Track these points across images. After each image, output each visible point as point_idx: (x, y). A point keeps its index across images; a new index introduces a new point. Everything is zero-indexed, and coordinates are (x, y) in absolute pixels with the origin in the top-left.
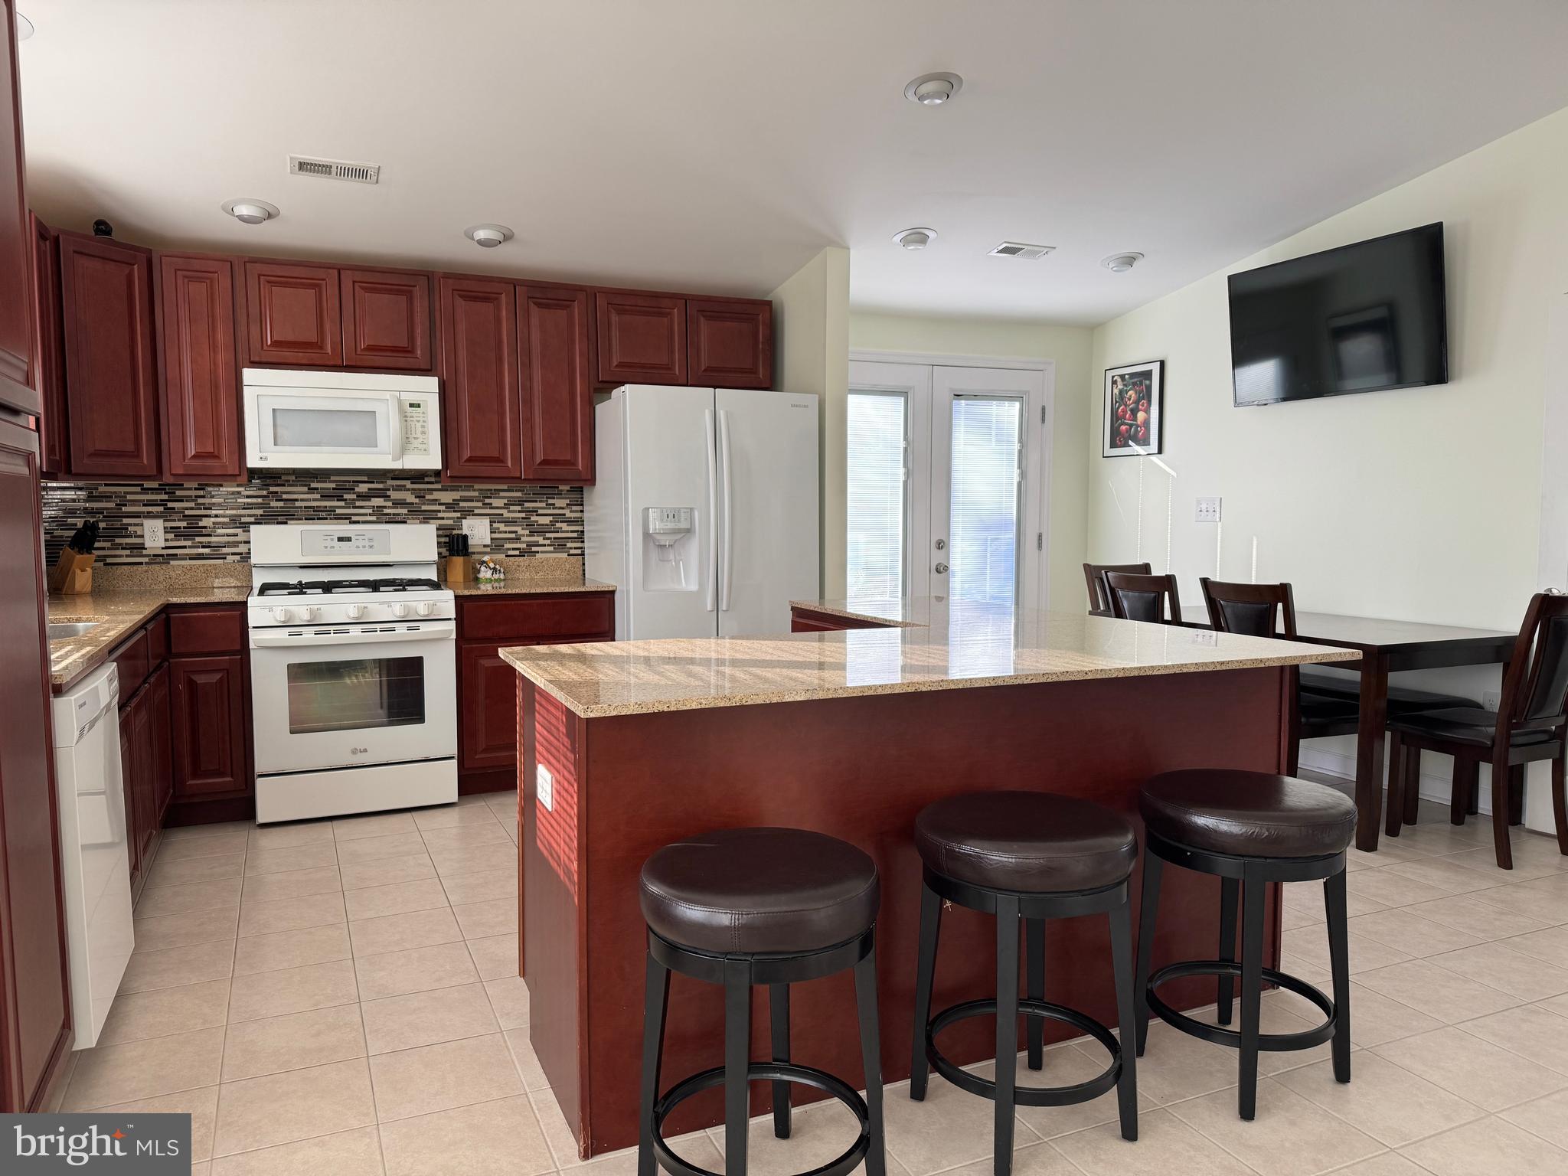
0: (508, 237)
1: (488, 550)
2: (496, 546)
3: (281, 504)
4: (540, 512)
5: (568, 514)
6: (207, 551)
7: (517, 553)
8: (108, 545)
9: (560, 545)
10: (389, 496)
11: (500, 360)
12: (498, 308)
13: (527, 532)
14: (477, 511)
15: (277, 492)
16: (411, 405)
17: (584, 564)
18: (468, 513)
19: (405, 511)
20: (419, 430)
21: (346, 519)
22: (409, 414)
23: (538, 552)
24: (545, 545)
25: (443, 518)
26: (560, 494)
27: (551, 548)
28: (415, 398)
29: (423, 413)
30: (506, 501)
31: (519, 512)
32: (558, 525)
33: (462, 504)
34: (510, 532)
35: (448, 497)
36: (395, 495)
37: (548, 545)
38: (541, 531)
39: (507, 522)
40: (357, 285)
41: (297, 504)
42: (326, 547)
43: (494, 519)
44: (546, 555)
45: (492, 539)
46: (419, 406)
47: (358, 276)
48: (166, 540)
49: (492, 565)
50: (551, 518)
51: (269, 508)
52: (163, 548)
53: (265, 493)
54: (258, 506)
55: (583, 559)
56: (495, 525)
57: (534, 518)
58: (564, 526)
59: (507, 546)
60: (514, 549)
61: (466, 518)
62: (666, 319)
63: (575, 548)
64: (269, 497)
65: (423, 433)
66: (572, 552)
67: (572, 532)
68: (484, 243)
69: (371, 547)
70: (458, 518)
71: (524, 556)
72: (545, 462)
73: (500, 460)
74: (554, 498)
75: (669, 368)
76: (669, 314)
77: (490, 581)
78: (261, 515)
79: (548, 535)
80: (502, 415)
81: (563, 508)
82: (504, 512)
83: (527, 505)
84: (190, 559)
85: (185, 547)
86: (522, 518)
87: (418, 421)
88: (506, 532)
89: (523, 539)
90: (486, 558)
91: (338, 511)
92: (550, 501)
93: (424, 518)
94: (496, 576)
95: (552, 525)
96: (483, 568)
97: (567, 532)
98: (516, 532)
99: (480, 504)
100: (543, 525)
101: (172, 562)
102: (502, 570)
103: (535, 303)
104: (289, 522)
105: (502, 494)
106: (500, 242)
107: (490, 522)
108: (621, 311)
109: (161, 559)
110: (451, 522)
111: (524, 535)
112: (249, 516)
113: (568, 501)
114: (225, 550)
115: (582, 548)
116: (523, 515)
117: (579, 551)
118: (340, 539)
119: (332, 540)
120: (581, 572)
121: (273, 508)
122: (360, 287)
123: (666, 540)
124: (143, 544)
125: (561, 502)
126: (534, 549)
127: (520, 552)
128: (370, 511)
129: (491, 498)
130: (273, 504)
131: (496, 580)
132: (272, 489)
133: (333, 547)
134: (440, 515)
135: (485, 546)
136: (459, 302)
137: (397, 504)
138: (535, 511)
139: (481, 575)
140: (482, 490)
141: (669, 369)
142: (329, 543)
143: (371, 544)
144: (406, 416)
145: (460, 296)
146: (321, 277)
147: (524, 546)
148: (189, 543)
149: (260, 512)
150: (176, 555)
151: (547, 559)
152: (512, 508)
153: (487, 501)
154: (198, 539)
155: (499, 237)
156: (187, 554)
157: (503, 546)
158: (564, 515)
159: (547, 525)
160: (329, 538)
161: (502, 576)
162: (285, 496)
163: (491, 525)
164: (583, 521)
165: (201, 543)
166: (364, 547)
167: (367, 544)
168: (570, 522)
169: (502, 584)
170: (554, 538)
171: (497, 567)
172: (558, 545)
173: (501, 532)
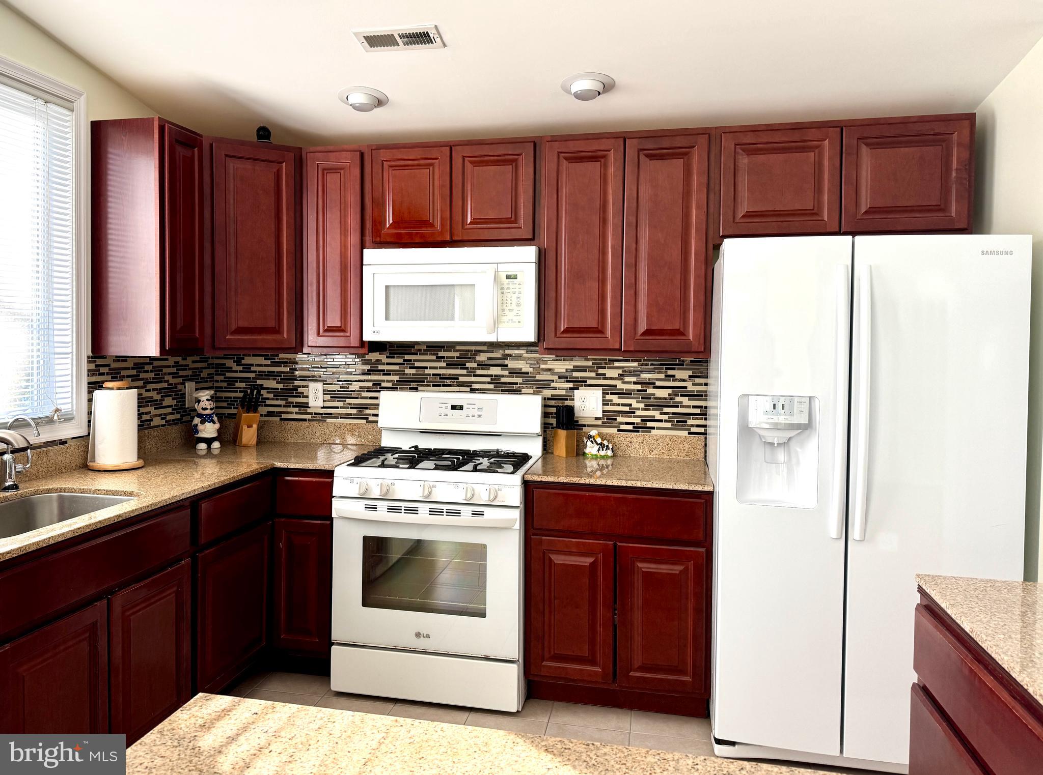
0: (608, 87)
1: (600, 422)
2: (609, 418)
3: (413, 371)
4: (658, 384)
5: (690, 387)
6: (354, 411)
7: (630, 427)
8: (283, 403)
9: (680, 421)
10: (506, 366)
11: (604, 221)
12: (605, 167)
13: (642, 405)
14: (589, 382)
15: (410, 360)
16: (508, 277)
17: (706, 445)
18: (580, 383)
19: (519, 380)
20: (514, 301)
21: (467, 386)
22: (505, 286)
23: (653, 428)
24: (661, 421)
25: (555, 388)
26: (681, 365)
27: (669, 425)
28: (511, 269)
29: (520, 284)
30: (620, 372)
31: (635, 383)
32: (678, 399)
33: (575, 374)
34: (624, 405)
35: (561, 366)
36: (512, 364)
37: (666, 421)
38: (660, 405)
39: (621, 394)
40: (466, 159)
41: (427, 371)
42: (440, 415)
43: (608, 390)
44: (663, 433)
45: (604, 411)
46: (515, 277)
47: (467, 151)
48: (324, 401)
49: (599, 440)
50: (670, 391)
51: (404, 374)
52: (322, 408)
53: (400, 361)
54: (395, 372)
55: (706, 438)
56: (608, 397)
57: (650, 391)
58: (685, 401)
59: (619, 419)
60: (627, 423)
61: (578, 389)
62: (813, 154)
63: (698, 426)
64: (403, 364)
65: (518, 305)
66: (694, 430)
67: (694, 407)
68: (582, 96)
69: (480, 416)
70: (570, 388)
71: (638, 431)
72: (648, 332)
73: (599, 331)
74: (674, 369)
75: (814, 213)
76: (817, 147)
77: (595, 457)
78: (397, 381)
79: (666, 410)
80: (602, 282)
81: (684, 380)
82: (619, 383)
83: (643, 376)
84: (341, 418)
85: (337, 408)
86: (638, 390)
87: (514, 293)
88: (619, 405)
89: (638, 413)
90: (593, 432)
91: (461, 379)
92: (670, 372)
93: (538, 388)
94: (602, 453)
95: (671, 399)
96: (589, 443)
97: (688, 407)
98: (630, 405)
99: (593, 375)
100: (660, 398)
101: (328, 420)
102: (610, 446)
103: (647, 156)
104: (420, 388)
105: (617, 364)
106: (599, 94)
107: (603, 393)
108: (752, 150)
109: (319, 417)
110: (563, 392)
111: (638, 409)
112: (388, 381)
113: (690, 373)
114: (367, 411)
115: (705, 426)
116: (639, 387)
117: (702, 430)
118: (454, 407)
119: (446, 408)
120: (703, 454)
121: (407, 374)
122: (471, 162)
123: (775, 437)
124: (308, 403)
125: (679, 374)
126: (649, 424)
127: (634, 427)
128: (488, 379)
129: (604, 368)
130: (408, 371)
131: (602, 457)
132: (407, 357)
133: (446, 415)
134: (553, 385)
135: (597, 419)
136: (564, 163)
137: (514, 373)
138: (651, 383)
139: (587, 451)
140: (595, 360)
141: (816, 214)
142: (444, 411)
143: (480, 413)
144: (502, 289)
145: (566, 159)
146: (435, 156)
147: (638, 420)
148: (340, 404)
149: (396, 378)
150: (331, 414)
151: (662, 437)
152: (627, 379)
153: (601, 371)
154: (348, 401)
155: (598, 87)
156: (339, 414)
157: (616, 419)
158: (686, 388)
159: (665, 398)
160: (444, 406)
161: (610, 453)
162: (417, 364)
163: (604, 397)
164: (706, 396)
165: (350, 404)
166: (473, 416)
167: (476, 413)
168: (692, 396)
169: (609, 462)
170: (673, 414)
171: (605, 442)
172: (677, 421)
173: (614, 405)
